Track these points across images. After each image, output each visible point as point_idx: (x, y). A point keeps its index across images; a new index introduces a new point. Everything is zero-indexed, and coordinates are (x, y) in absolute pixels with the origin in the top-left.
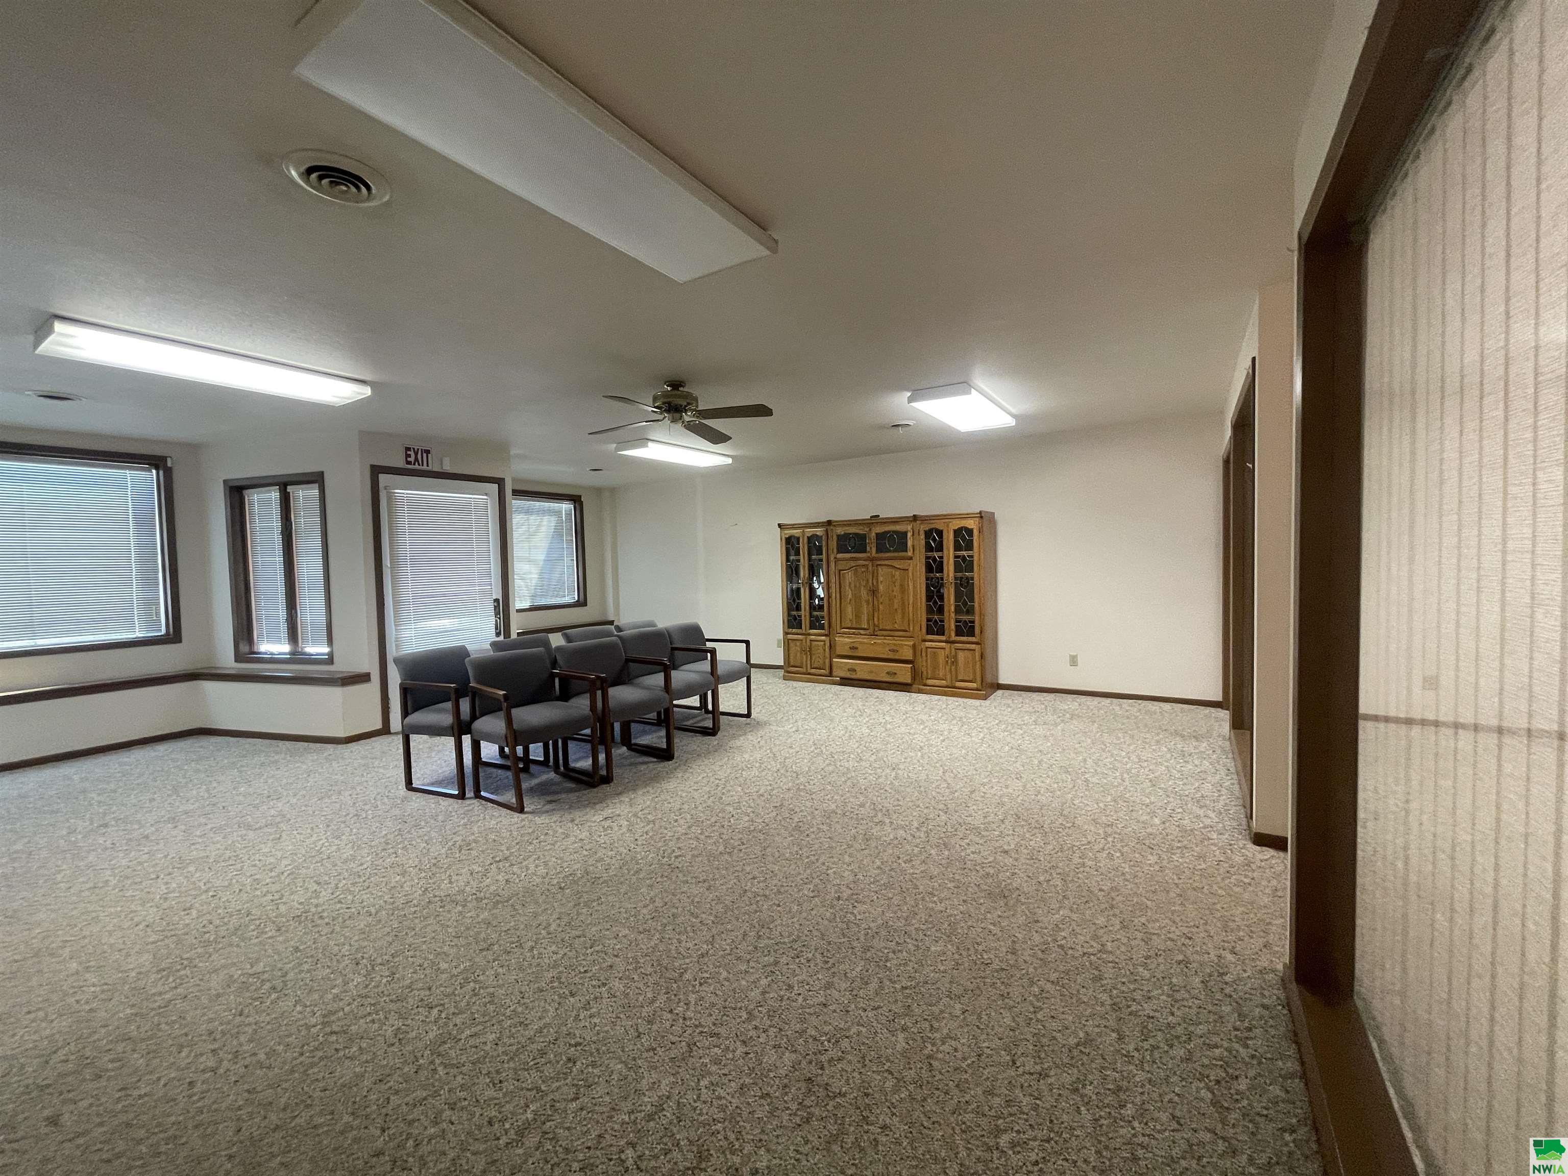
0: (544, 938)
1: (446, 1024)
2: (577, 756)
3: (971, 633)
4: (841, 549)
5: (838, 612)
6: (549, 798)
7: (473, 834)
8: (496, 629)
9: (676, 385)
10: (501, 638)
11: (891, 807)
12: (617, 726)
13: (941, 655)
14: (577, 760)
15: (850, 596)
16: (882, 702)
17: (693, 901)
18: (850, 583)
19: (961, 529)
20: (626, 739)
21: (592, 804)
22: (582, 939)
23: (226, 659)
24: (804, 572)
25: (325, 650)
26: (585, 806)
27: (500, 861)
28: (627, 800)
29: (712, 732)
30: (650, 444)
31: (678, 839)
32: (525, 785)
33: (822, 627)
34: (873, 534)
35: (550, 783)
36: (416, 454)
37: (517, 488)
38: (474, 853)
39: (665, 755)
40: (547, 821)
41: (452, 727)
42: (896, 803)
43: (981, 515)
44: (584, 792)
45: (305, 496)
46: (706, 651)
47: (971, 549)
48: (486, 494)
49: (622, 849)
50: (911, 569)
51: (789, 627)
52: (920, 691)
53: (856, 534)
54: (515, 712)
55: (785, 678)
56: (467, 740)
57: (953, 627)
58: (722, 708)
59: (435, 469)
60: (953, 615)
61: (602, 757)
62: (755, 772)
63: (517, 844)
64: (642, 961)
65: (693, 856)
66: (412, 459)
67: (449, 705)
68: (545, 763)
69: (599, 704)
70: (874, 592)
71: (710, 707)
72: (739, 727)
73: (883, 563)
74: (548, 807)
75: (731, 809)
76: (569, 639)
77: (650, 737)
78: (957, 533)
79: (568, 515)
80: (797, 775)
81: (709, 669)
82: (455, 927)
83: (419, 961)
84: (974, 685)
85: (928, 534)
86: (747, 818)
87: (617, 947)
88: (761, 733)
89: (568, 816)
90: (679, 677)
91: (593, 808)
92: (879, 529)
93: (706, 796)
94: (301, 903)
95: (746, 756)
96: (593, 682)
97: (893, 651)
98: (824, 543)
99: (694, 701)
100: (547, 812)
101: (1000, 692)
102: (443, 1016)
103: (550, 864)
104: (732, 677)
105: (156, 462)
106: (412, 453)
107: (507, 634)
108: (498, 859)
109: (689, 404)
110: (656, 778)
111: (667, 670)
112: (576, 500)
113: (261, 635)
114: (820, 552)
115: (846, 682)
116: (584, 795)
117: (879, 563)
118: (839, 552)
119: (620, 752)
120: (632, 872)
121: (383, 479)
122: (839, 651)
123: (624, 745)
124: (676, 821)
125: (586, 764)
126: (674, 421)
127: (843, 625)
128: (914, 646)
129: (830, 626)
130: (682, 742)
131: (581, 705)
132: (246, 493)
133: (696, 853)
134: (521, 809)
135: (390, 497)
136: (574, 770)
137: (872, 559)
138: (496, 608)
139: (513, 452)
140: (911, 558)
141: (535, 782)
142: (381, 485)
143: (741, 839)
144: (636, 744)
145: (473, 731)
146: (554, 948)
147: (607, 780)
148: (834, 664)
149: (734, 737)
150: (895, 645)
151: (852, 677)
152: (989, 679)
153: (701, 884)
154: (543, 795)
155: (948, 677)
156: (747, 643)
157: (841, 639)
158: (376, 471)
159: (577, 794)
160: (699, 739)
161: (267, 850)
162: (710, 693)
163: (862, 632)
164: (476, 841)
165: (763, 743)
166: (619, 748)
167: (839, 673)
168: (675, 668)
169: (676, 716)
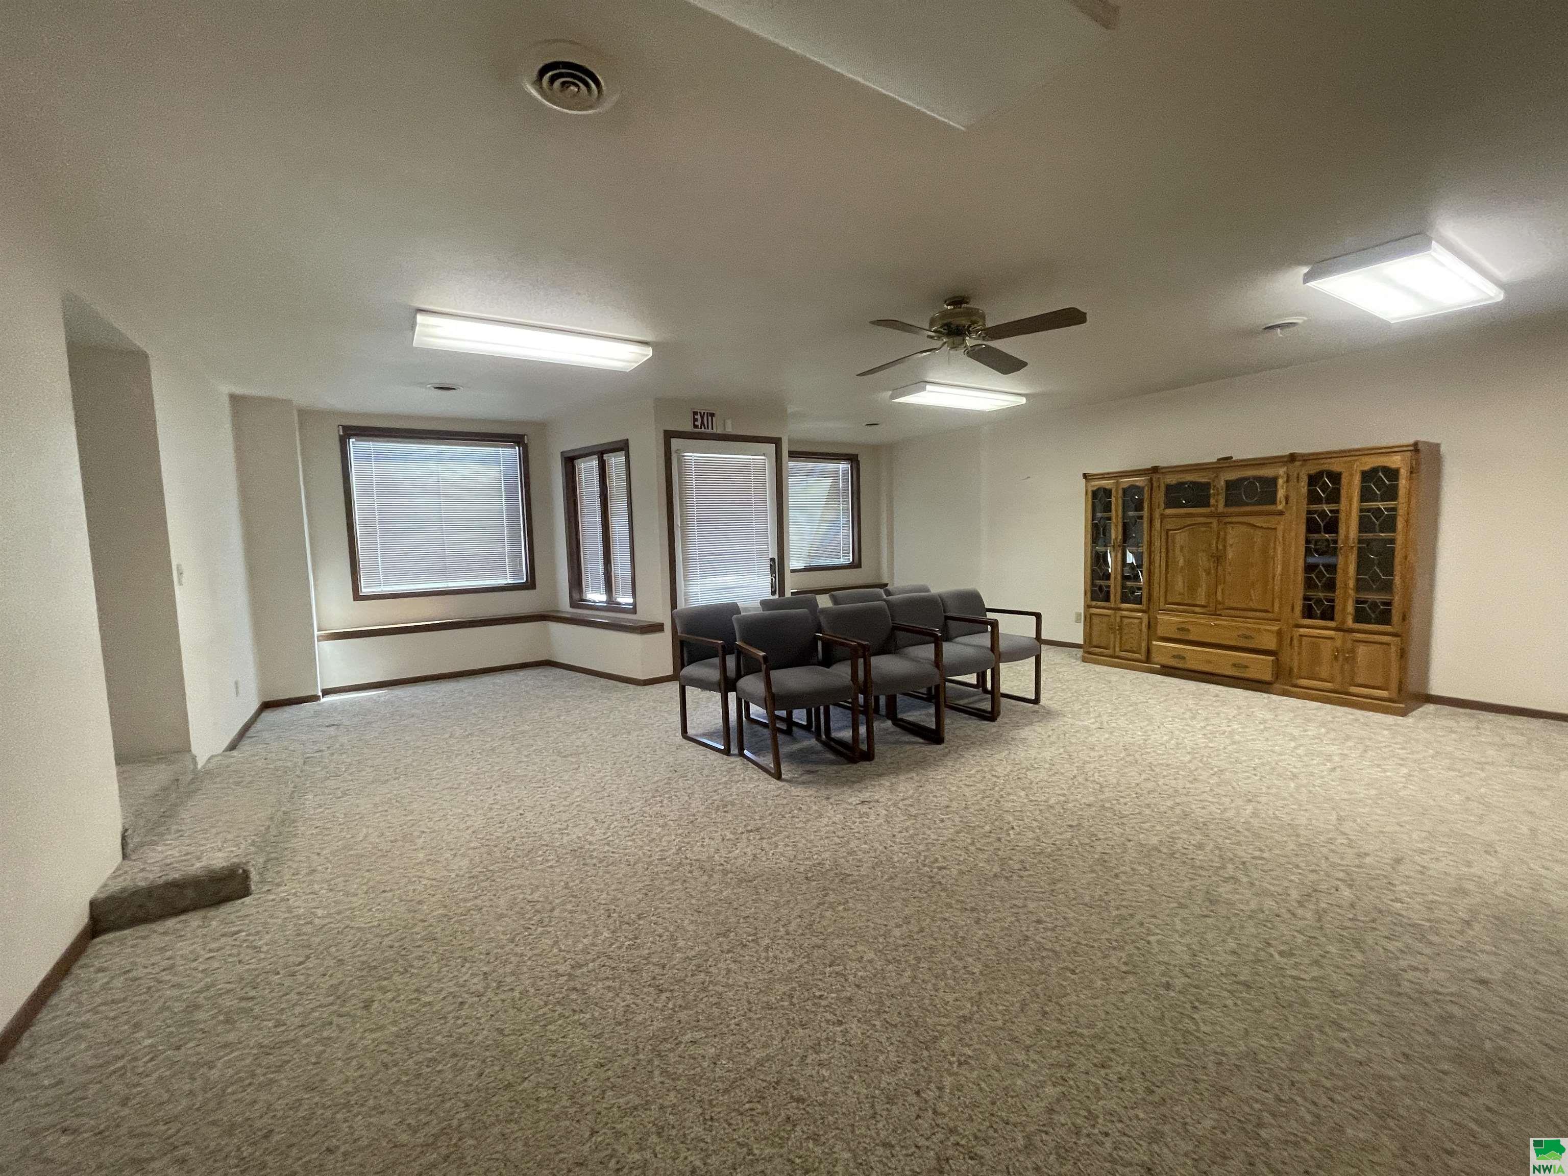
0: (782, 937)
1: (670, 1017)
2: (840, 725)
3: (1384, 617)
4: (1171, 502)
5: (1163, 584)
6: (809, 767)
7: (731, 795)
8: (772, 587)
9: (958, 301)
10: (777, 596)
11: (1247, 858)
12: (883, 700)
13: (1327, 649)
14: (840, 729)
15: (1181, 562)
16: (1224, 703)
17: (956, 933)
18: (1182, 548)
19: (1375, 470)
20: (891, 713)
21: (849, 782)
22: (822, 951)
23: (564, 604)
24: (1115, 533)
25: (631, 600)
26: (844, 784)
27: (751, 831)
28: (888, 784)
29: (991, 716)
30: (928, 387)
31: (944, 845)
32: (784, 750)
33: (1139, 601)
34: (1222, 483)
35: (810, 751)
36: (702, 418)
37: (793, 449)
38: (729, 817)
39: (934, 736)
40: (802, 794)
41: (719, 684)
42: (1257, 853)
43: (1416, 448)
44: (844, 767)
45: (616, 461)
46: (987, 623)
47: (1394, 497)
48: (764, 455)
49: (876, 845)
50: (1280, 528)
51: (1093, 599)
52: (1285, 693)
53: (1194, 483)
54: (775, 674)
55: (1084, 660)
56: (732, 696)
57: (1350, 608)
58: (1004, 688)
59: (719, 431)
60: (1351, 592)
61: (863, 730)
62: (1043, 775)
63: (771, 814)
64: (888, 1003)
65: (961, 873)
66: (698, 423)
67: (716, 661)
68: (807, 728)
69: (861, 673)
70: (1218, 558)
71: (989, 686)
72: (1024, 713)
73: (1234, 519)
74: (805, 777)
75: (1011, 819)
76: (835, 601)
77: (919, 713)
78: (1368, 476)
79: (845, 474)
80: (1101, 787)
81: (988, 644)
82: (699, 900)
83: (660, 931)
84: (1384, 694)
85: (1313, 480)
86: (1030, 835)
87: (860, 974)
88: (1054, 724)
89: (824, 792)
90: (951, 650)
91: (850, 787)
92: (1233, 475)
93: (980, 796)
94: (579, 838)
95: (1033, 753)
96: (854, 650)
97: (1247, 637)
98: (1146, 496)
99: (972, 679)
100: (804, 783)
101: (1431, 708)
102: (670, 1005)
103: (800, 845)
104: (1017, 655)
105: (517, 440)
106: (698, 417)
107: (782, 593)
108: (749, 828)
109: (974, 323)
110: (921, 764)
111: (938, 643)
112: (853, 459)
113: (587, 587)
114: (1139, 507)
115: (1168, 671)
116: (843, 770)
117: (1228, 520)
118: (1168, 505)
119: (883, 726)
120: (886, 877)
121: (675, 443)
122: (1161, 632)
123: (889, 718)
124: (942, 821)
125: (846, 735)
126: (954, 347)
127: (1170, 600)
128: (1279, 633)
129: (1149, 600)
130: (954, 724)
131: (841, 673)
132: (577, 462)
133: (963, 867)
134: (778, 776)
135: (680, 460)
136: (833, 740)
137: (1219, 516)
138: (772, 567)
139: (791, 409)
140: (1281, 513)
141: (796, 747)
142: (673, 448)
143: (1022, 861)
144: (902, 720)
145: (738, 689)
146: (790, 954)
147: (868, 756)
148: (1153, 650)
149: (1017, 726)
150: (1248, 628)
151: (1180, 665)
152: (1412, 686)
153: (967, 913)
154: (802, 763)
155: (1339, 679)
156: (1038, 616)
157: (1166, 618)
158: (669, 436)
159: (835, 767)
160: (974, 723)
161: (566, 778)
162: (989, 672)
163: (1197, 609)
164: (733, 804)
165: (1053, 738)
166: (884, 722)
167: (1159, 659)
168: (948, 639)
169: (949, 693)
